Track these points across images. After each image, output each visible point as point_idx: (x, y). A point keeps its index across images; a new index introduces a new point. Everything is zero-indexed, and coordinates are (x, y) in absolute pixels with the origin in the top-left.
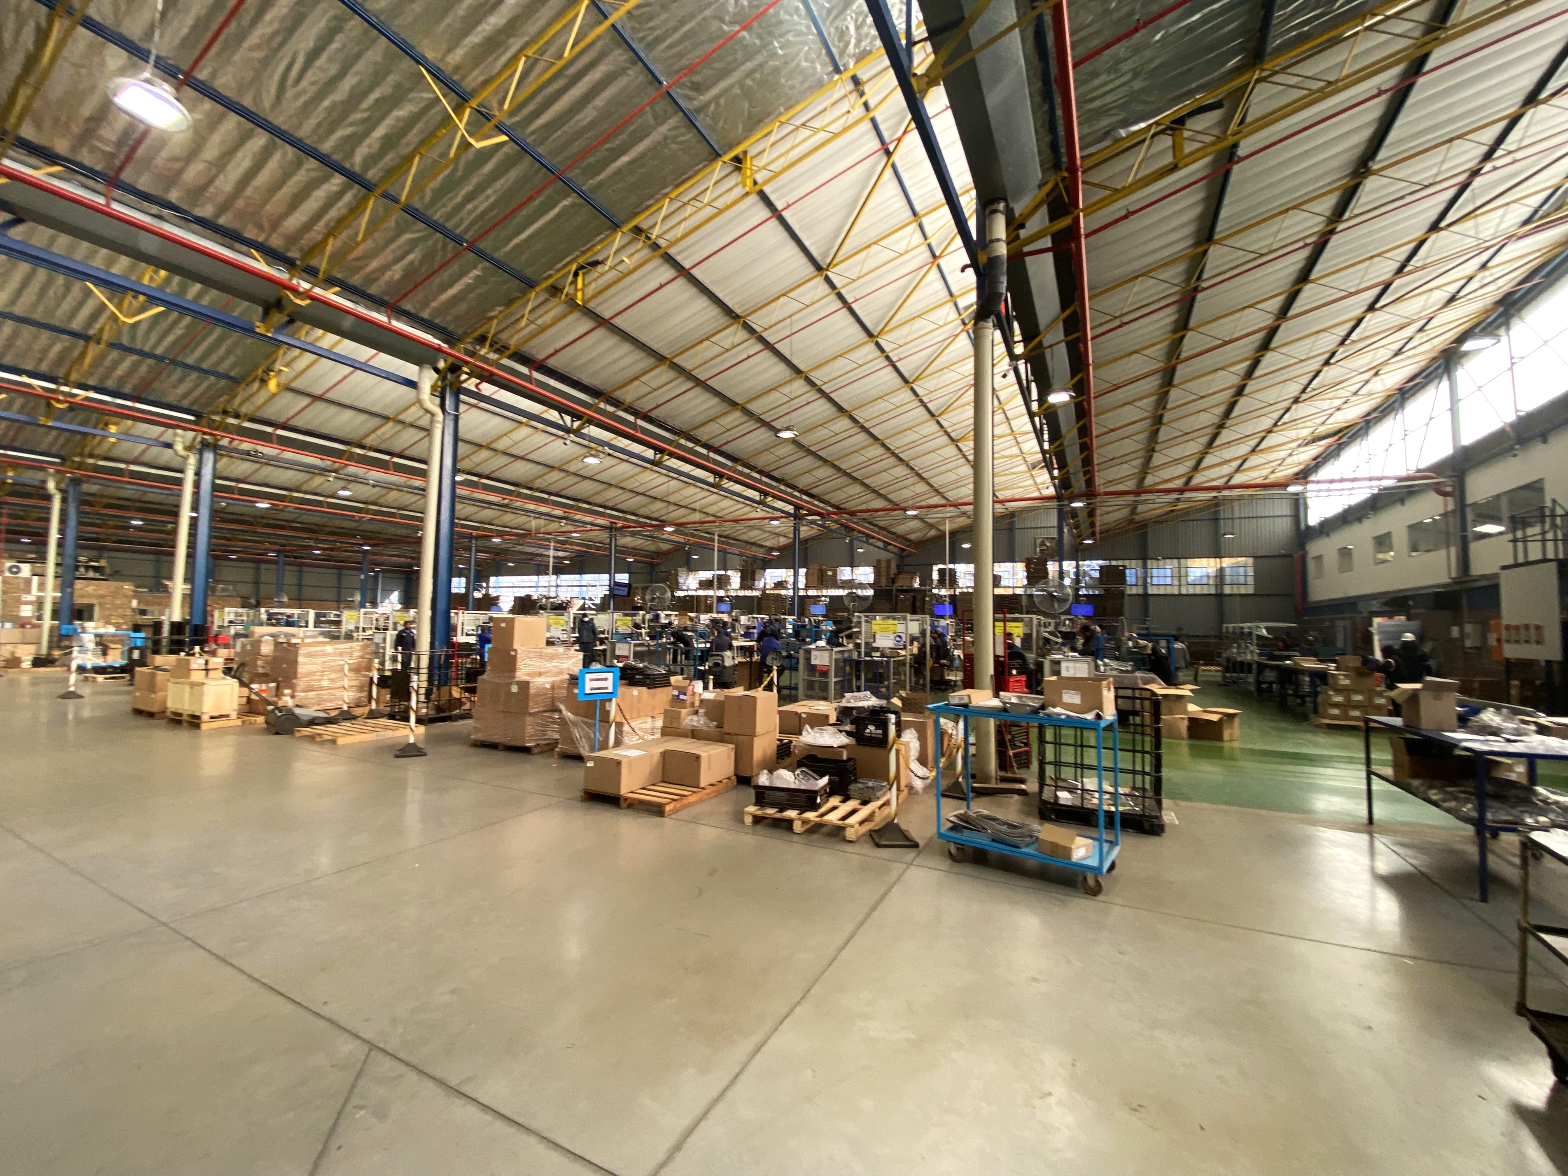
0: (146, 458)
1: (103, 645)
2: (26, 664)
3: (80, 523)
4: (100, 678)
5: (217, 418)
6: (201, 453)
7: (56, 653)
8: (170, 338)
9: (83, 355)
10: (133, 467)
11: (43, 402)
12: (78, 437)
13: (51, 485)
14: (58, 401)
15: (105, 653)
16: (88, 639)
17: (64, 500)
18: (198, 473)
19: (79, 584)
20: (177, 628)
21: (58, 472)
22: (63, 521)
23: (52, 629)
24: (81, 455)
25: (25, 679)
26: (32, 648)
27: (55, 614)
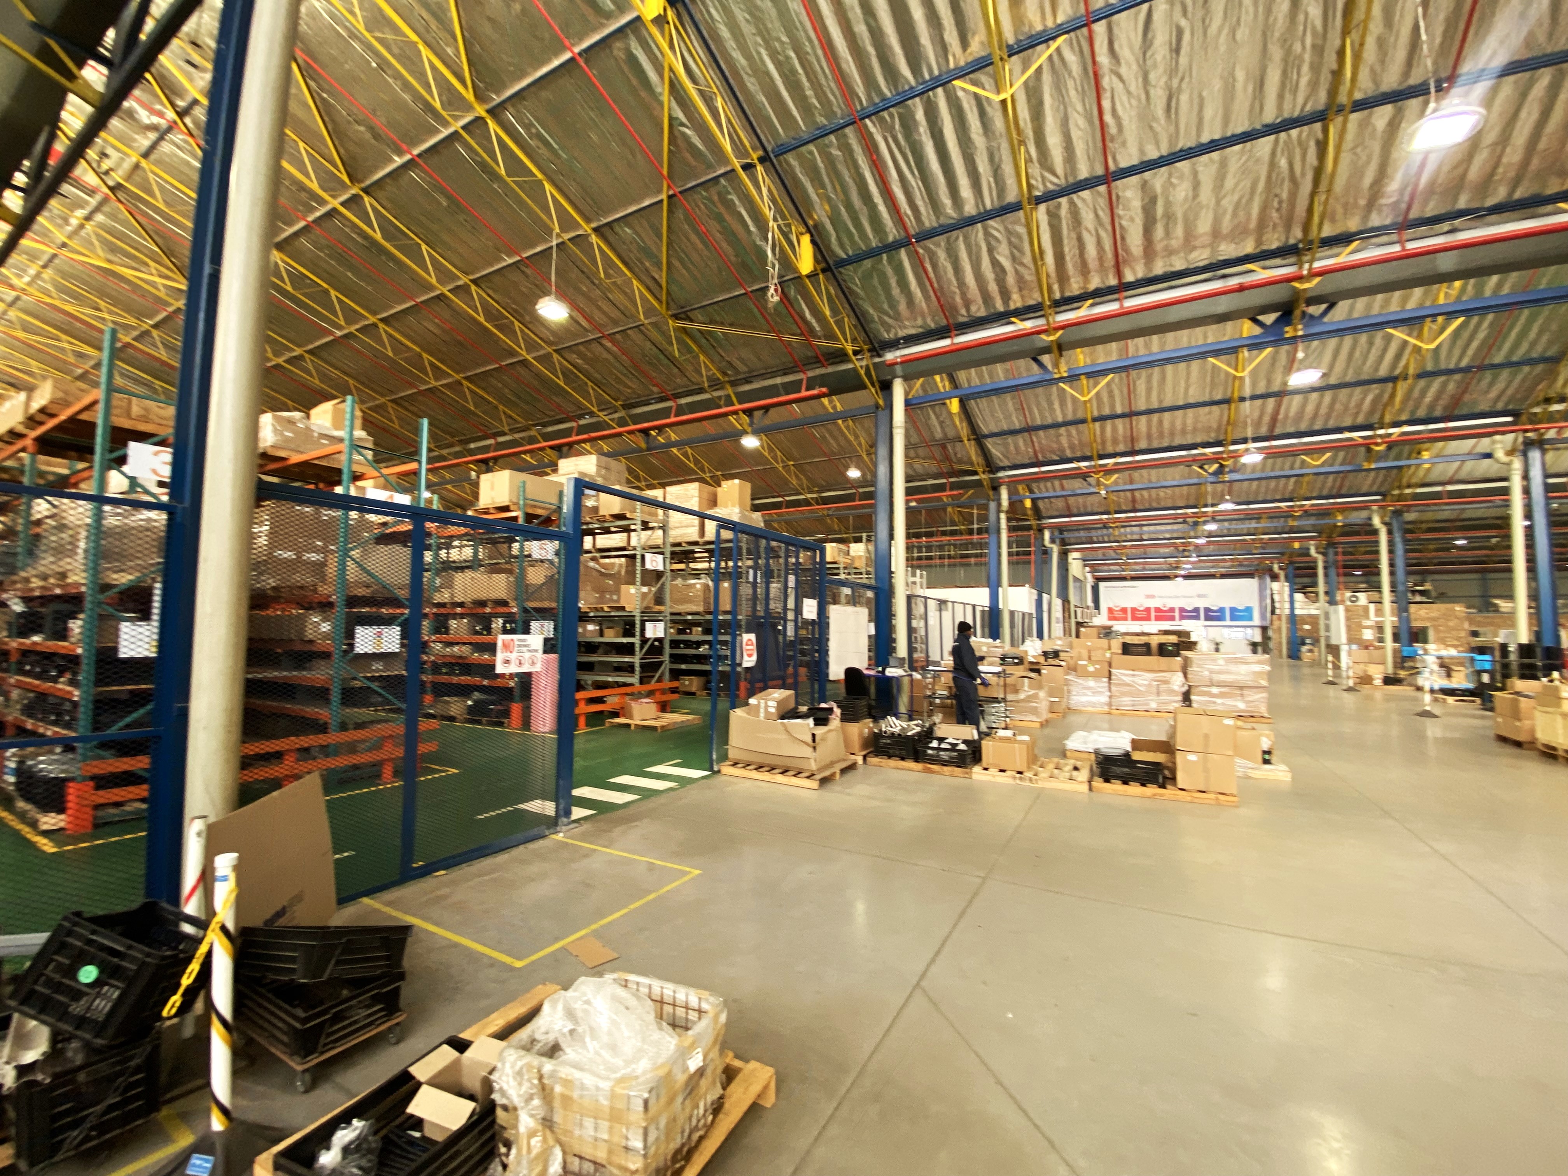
0: (1462, 475)
1: (1446, 668)
2: (1378, 682)
3: (1407, 551)
4: (1451, 700)
5: (1537, 410)
6: (1525, 454)
7: (1402, 674)
8: (1475, 344)
9: (1393, 396)
10: (1450, 488)
11: (1362, 450)
12: (1395, 471)
13: (1376, 521)
14: (1377, 444)
15: (1449, 675)
16: (1431, 661)
17: (1390, 532)
18: (1526, 477)
19: (1413, 608)
20: (1525, 650)
21: (1381, 507)
22: (1391, 552)
23: (1395, 651)
24: (1400, 487)
25: (1378, 695)
26: (1381, 668)
27: (1396, 638)
